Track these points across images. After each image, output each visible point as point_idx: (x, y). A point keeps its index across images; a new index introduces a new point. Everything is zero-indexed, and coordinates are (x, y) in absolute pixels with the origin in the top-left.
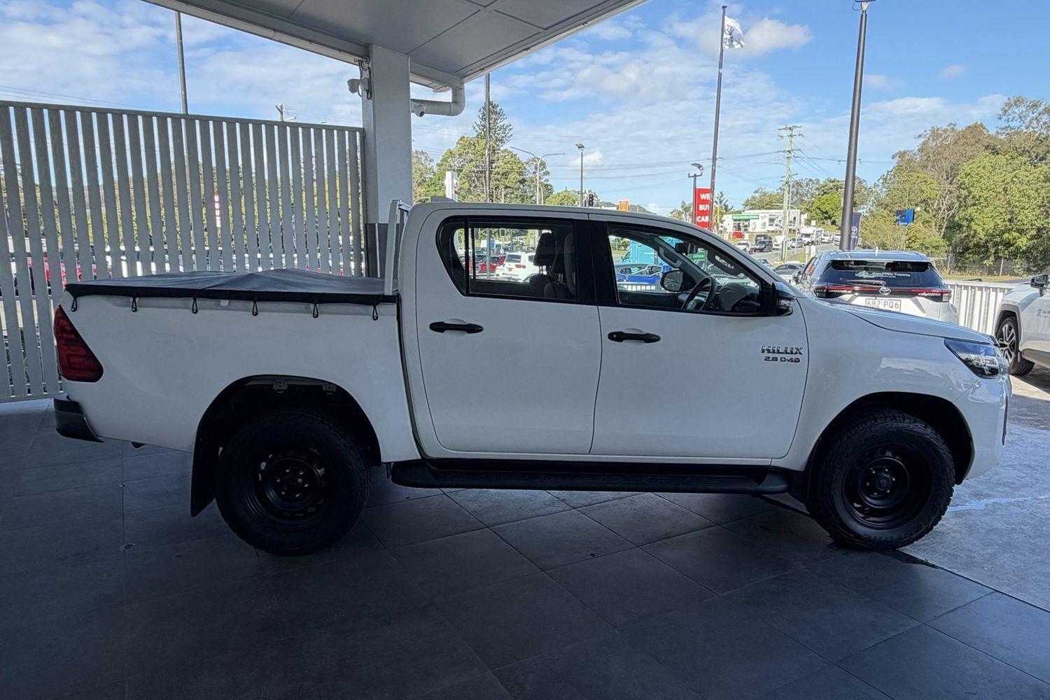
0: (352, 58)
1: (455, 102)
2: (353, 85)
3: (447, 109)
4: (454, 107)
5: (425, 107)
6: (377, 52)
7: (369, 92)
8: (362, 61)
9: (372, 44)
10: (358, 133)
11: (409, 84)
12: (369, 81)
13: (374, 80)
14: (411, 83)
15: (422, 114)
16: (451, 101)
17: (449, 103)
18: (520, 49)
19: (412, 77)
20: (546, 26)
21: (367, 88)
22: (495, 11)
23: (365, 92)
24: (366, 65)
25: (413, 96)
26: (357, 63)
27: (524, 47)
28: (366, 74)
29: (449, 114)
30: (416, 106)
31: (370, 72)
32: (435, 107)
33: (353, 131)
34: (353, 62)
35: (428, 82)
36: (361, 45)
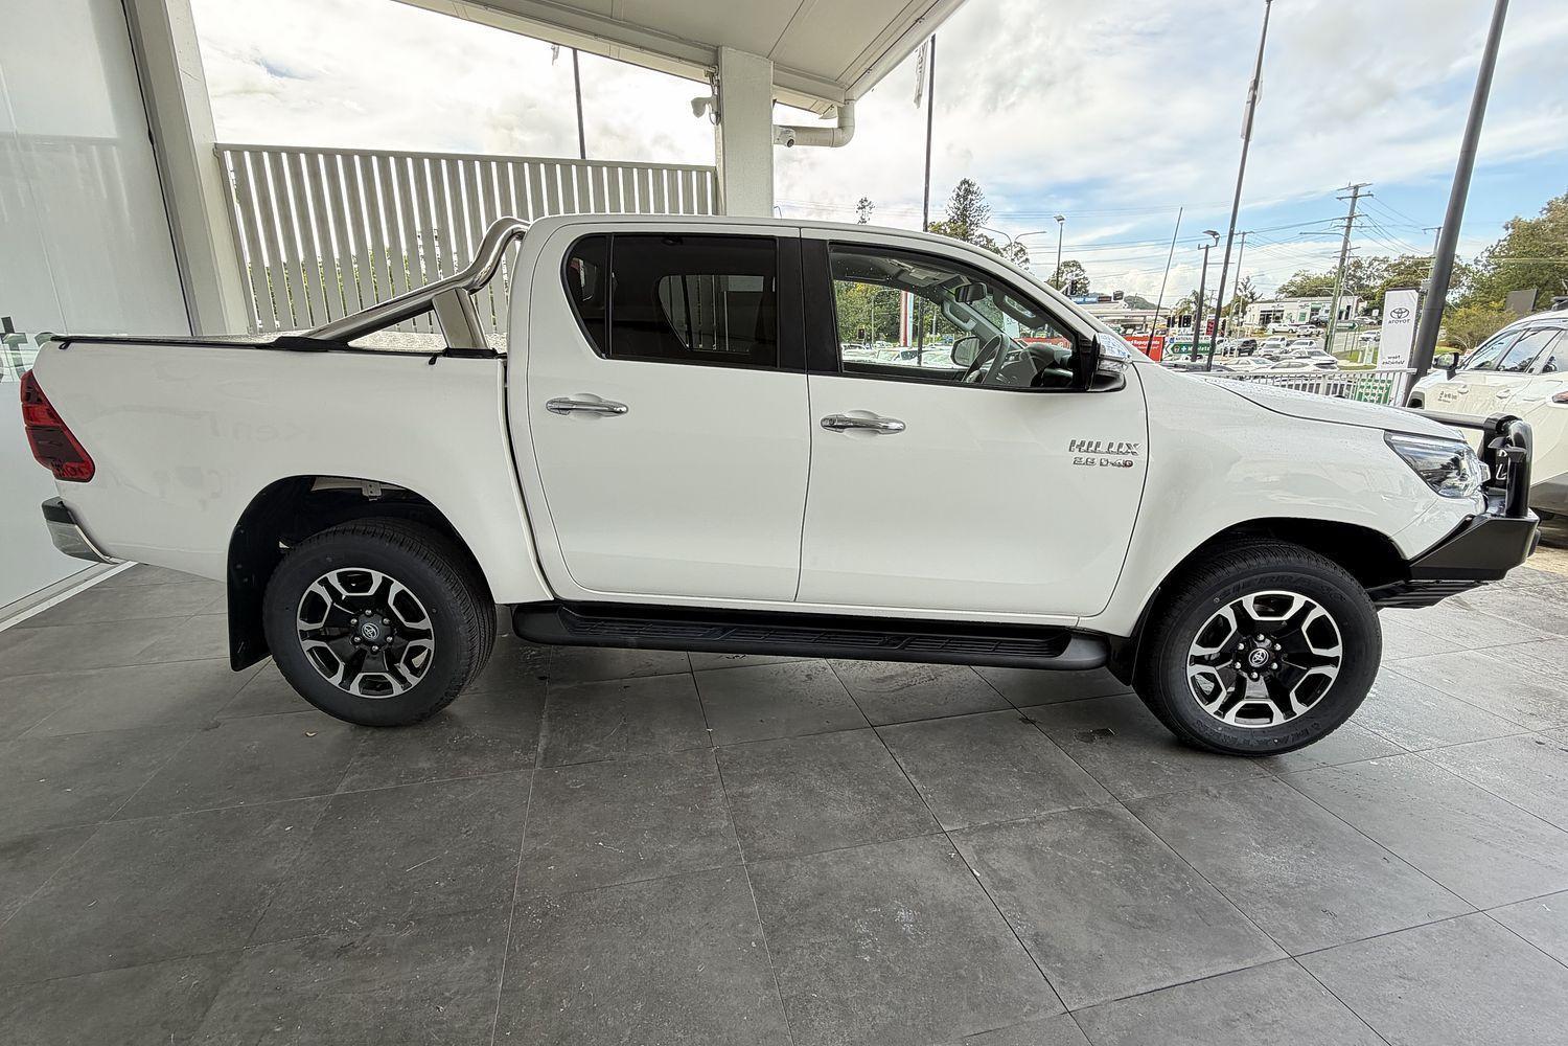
0: (702, 71)
1: (841, 127)
2: (698, 106)
3: (828, 137)
4: (840, 135)
5: (795, 135)
6: (729, 57)
7: (719, 116)
8: (712, 74)
9: (720, 45)
10: (708, 174)
11: (771, 105)
12: (718, 98)
13: (725, 101)
14: (776, 105)
15: (790, 143)
16: (835, 125)
17: (834, 129)
19: (779, 94)
21: (716, 109)
23: (714, 115)
24: (716, 78)
26: (708, 80)
28: (715, 91)
29: (833, 144)
30: (781, 133)
31: (719, 87)
32: (813, 135)
33: (702, 170)
34: (704, 79)
35: (809, 101)
36: (709, 50)
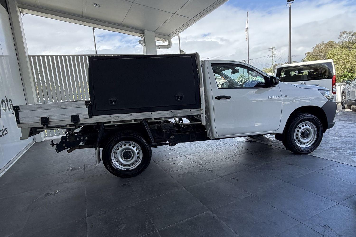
0: (139, 35)
1: (169, 44)
2: (140, 42)
4: (169, 46)
5: (160, 47)
6: (145, 32)
7: (144, 43)
8: (142, 35)
9: (144, 30)
11: (155, 41)
12: (144, 40)
13: (146, 41)
14: (156, 41)
15: (160, 48)
16: (168, 44)
17: (167, 45)
18: (185, 26)
19: (156, 38)
20: (192, 18)
21: (144, 42)
22: (177, 14)
23: (143, 44)
24: (143, 36)
25: (157, 44)
26: (141, 36)
27: (187, 25)
28: (143, 39)
29: (167, 48)
30: (158, 46)
31: (144, 38)
32: (164, 46)
34: (140, 36)
35: (161, 39)
36: (141, 30)
